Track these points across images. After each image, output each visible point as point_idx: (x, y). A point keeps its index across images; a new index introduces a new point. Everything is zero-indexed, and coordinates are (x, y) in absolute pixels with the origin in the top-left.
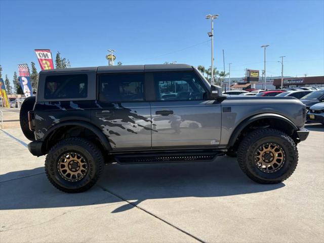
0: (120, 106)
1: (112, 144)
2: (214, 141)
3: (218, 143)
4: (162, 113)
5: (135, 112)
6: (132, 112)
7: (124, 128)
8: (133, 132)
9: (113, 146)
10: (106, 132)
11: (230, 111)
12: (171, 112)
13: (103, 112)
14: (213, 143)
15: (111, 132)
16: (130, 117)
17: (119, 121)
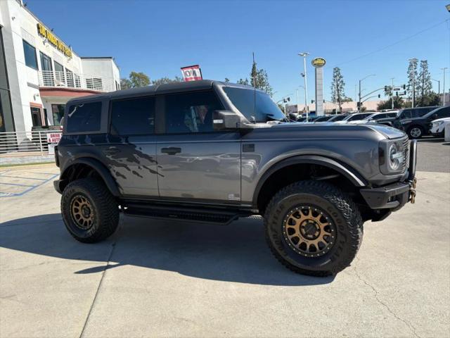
0: (127, 141)
1: (120, 190)
2: (233, 195)
3: (238, 199)
4: (169, 151)
5: (140, 149)
6: (137, 149)
7: (129, 170)
8: (138, 175)
9: (121, 191)
10: (114, 174)
11: (254, 151)
12: (179, 150)
13: (111, 147)
14: (231, 197)
15: (118, 174)
16: (135, 155)
17: (124, 160)
